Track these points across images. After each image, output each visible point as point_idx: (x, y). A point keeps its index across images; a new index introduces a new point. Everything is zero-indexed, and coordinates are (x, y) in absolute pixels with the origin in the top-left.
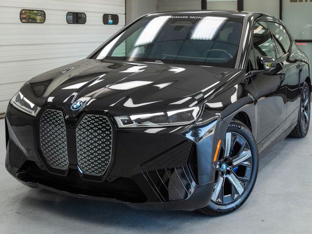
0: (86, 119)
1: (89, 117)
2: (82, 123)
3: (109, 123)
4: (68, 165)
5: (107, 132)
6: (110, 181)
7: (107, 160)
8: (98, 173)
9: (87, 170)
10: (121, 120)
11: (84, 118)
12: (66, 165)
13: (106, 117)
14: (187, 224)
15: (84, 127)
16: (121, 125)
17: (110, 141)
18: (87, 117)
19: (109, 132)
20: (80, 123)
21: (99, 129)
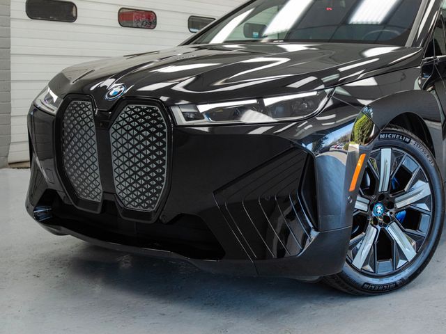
0: (126, 112)
1: (132, 109)
2: (120, 119)
3: (162, 118)
4: (101, 194)
5: (158, 134)
6: (164, 221)
7: (159, 183)
8: (147, 208)
9: (130, 203)
10: (183, 113)
11: (123, 112)
12: (98, 194)
13: (157, 108)
14: (308, 305)
15: (122, 127)
16: (181, 121)
17: (164, 149)
18: (128, 109)
19: (161, 134)
20: (117, 120)
21: (146, 129)
